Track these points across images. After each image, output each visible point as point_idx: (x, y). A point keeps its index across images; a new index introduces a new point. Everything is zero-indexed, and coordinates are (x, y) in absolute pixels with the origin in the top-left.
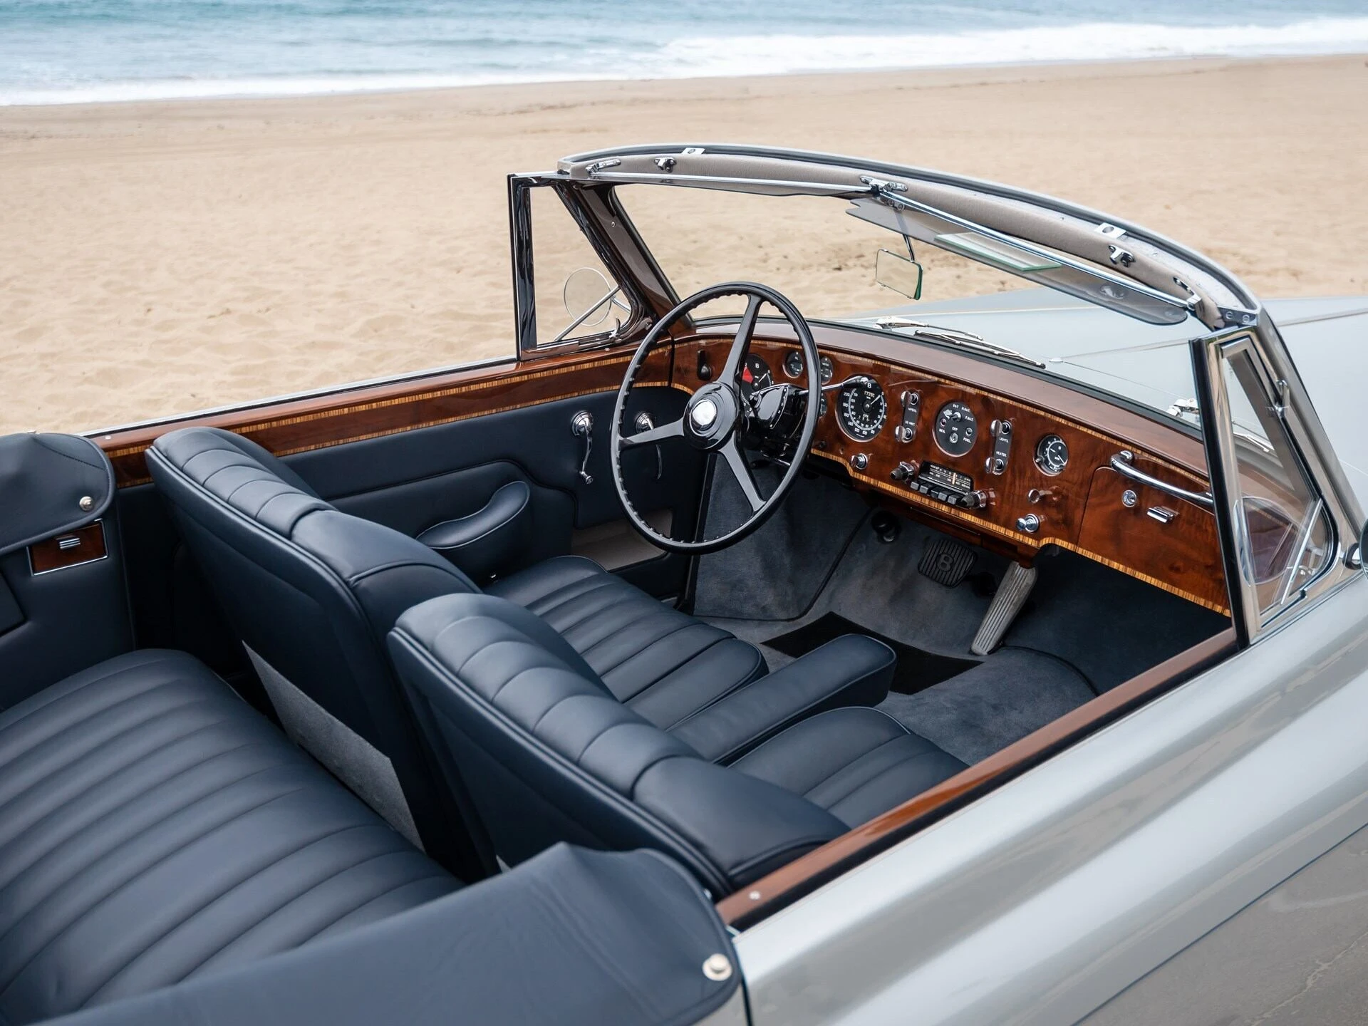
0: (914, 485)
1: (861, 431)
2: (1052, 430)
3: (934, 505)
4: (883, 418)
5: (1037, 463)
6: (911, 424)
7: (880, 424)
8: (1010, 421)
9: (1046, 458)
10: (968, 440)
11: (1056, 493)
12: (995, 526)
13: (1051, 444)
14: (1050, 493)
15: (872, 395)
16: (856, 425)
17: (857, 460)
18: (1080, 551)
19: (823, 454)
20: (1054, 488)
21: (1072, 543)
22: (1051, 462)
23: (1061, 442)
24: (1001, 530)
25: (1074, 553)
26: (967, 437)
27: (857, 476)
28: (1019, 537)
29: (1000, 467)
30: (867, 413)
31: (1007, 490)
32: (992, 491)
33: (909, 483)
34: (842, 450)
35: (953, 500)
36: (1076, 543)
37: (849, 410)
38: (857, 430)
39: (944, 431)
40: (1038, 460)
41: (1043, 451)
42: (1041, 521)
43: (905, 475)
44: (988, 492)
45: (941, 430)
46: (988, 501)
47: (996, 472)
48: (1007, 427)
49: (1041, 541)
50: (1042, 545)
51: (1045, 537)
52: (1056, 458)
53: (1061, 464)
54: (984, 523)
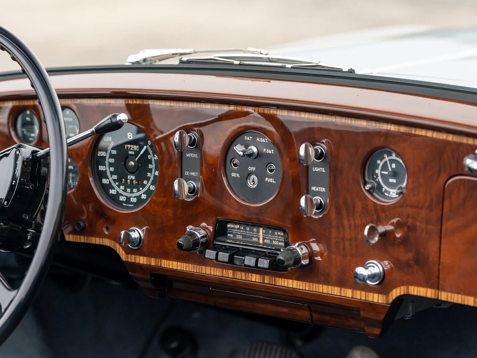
0: (210, 254)
1: (128, 199)
2: (379, 142)
3: (241, 276)
4: (155, 175)
5: (368, 191)
6: (193, 174)
7: (152, 184)
8: (323, 143)
9: (378, 183)
10: (271, 180)
11: (398, 225)
12: (325, 287)
13: (380, 163)
14: (392, 228)
15: (136, 147)
16: (121, 192)
17: (127, 236)
18: (444, 296)
19: (82, 239)
20: (395, 220)
21: (431, 287)
22: (385, 187)
23: (394, 157)
24: (335, 291)
26: (270, 177)
27: (132, 259)
28: (360, 295)
29: (320, 206)
30: (132, 173)
31: (333, 235)
32: (313, 242)
33: (203, 253)
34: (107, 228)
35: (264, 263)
36: (437, 287)
37: (109, 174)
38: (122, 199)
39: (238, 175)
40: (368, 187)
41: (373, 176)
42: (385, 269)
43: (196, 243)
44: (308, 244)
45: (233, 175)
46: (311, 255)
47: (316, 214)
48: (320, 151)
49: (390, 294)
50: (392, 298)
51: (395, 287)
52: (391, 180)
53: (399, 186)
54: (311, 287)
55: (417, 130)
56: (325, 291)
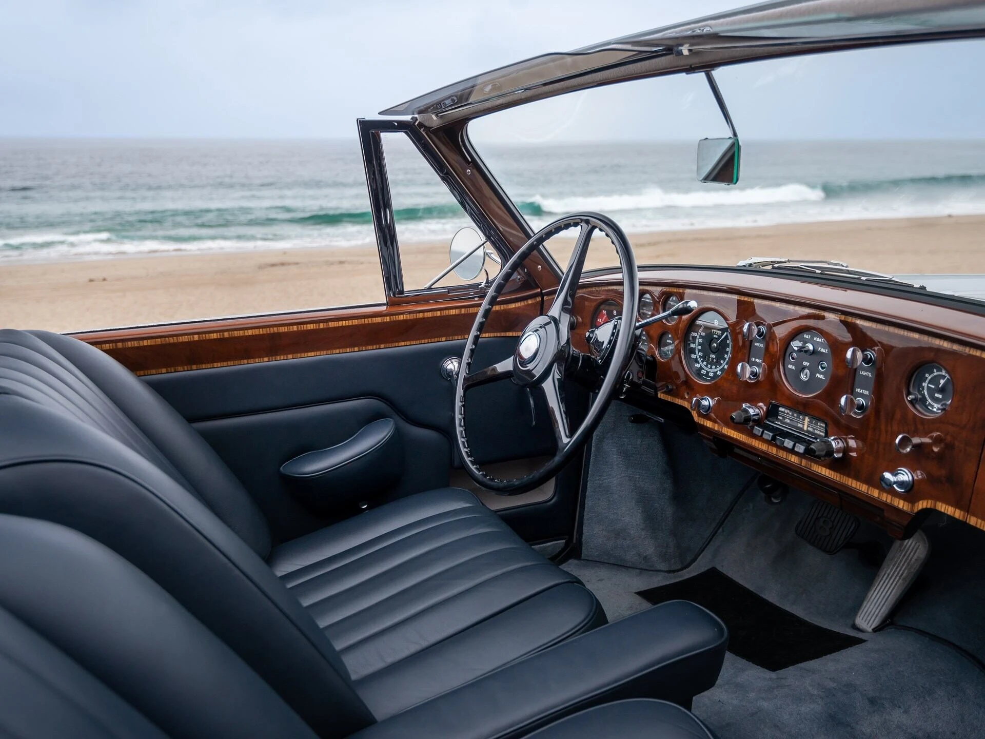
0: (756, 430)
1: (708, 373)
2: (929, 356)
3: (782, 455)
4: (729, 357)
5: (910, 402)
6: (758, 361)
7: (726, 364)
8: (874, 350)
9: (924, 395)
10: (822, 377)
11: (937, 441)
12: (854, 482)
13: (929, 377)
14: (930, 441)
15: (719, 333)
16: (703, 366)
17: (698, 402)
18: (973, 521)
20: (935, 434)
21: (960, 508)
22: (929, 401)
23: (943, 373)
24: (863, 488)
25: (964, 525)
26: (821, 373)
27: (702, 421)
28: (886, 498)
29: (861, 407)
30: (714, 353)
31: (869, 436)
32: (852, 438)
33: (752, 427)
35: (801, 448)
36: (967, 509)
37: (697, 351)
38: (703, 372)
39: (794, 367)
40: (910, 397)
41: (920, 388)
42: (916, 477)
43: (748, 419)
44: (845, 439)
45: (790, 367)
46: (847, 450)
47: (856, 413)
48: (869, 357)
49: (916, 504)
50: (918, 508)
51: (923, 499)
52: (937, 395)
53: (943, 402)
54: (842, 478)
56: (854, 485)
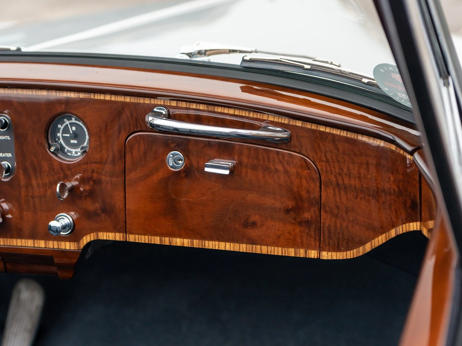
2: (61, 109)
5: (53, 153)
8: (5, 113)
9: (61, 145)
11: (82, 181)
12: (19, 241)
13: (61, 127)
14: (76, 183)
18: (132, 238)
20: (78, 176)
21: (119, 232)
22: (67, 148)
23: (73, 121)
24: (29, 243)
25: (125, 244)
28: (52, 245)
29: (8, 170)
31: (23, 194)
32: (3, 202)
36: (125, 231)
40: (52, 149)
41: (55, 138)
42: (74, 218)
46: (3, 214)
47: (6, 177)
48: (4, 121)
49: (81, 241)
50: (83, 245)
51: (86, 235)
52: (72, 141)
53: (81, 146)
54: (6, 242)
55: (96, 95)
56: (19, 244)
